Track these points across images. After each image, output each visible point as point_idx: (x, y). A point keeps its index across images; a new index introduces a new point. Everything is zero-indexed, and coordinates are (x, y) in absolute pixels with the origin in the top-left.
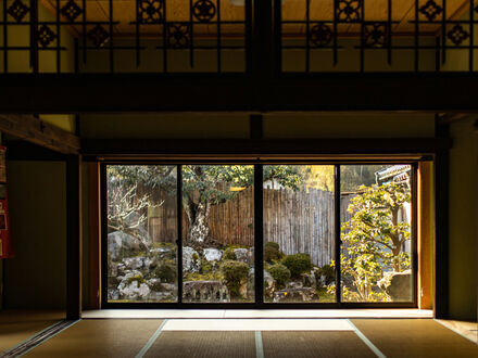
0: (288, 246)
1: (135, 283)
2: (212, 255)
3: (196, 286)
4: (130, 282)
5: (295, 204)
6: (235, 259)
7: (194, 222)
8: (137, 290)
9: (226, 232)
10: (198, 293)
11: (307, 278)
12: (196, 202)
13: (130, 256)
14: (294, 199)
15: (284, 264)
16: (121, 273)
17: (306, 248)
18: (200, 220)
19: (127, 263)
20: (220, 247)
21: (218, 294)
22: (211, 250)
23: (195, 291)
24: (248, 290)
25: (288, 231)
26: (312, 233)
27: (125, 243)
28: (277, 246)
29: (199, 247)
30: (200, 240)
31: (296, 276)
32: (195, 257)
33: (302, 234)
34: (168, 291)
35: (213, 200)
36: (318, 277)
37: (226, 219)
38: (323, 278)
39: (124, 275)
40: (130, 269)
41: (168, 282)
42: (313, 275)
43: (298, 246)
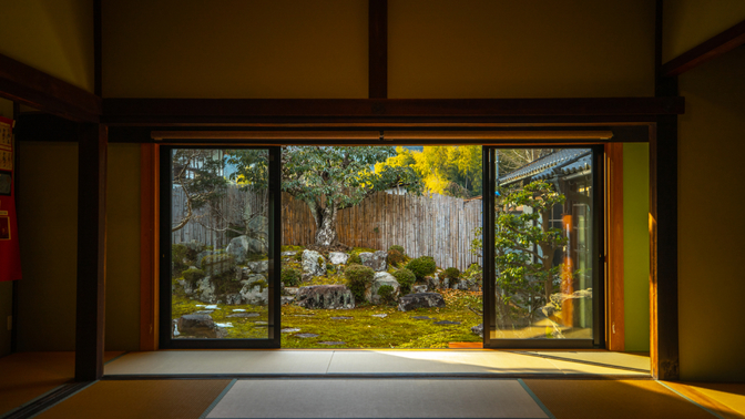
0: (413, 249)
1: (257, 288)
2: (338, 258)
3: (320, 290)
4: (252, 286)
5: (419, 208)
6: (360, 262)
7: (321, 226)
8: (259, 294)
9: (352, 235)
10: (322, 298)
11: (431, 280)
12: (323, 207)
13: (256, 260)
14: (418, 204)
15: (410, 267)
16: (244, 277)
17: (430, 251)
18: (327, 224)
19: (252, 266)
20: (346, 250)
21: (342, 298)
22: (337, 254)
23: (318, 296)
24: (373, 294)
25: (412, 235)
26: (436, 236)
27: (251, 246)
28: (401, 250)
29: (325, 251)
30: (327, 243)
31: (420, 280)
32: (319, 261)
33: (426, 237)
34: (291, 295)
35: (339, 204)
36: (441, 279)
37: (352, 223)
38: (446, 280)
39: (247, 278)
40: (256, 273)
41: (292, 286)
42: (437, 278)
43: (422, 249)
